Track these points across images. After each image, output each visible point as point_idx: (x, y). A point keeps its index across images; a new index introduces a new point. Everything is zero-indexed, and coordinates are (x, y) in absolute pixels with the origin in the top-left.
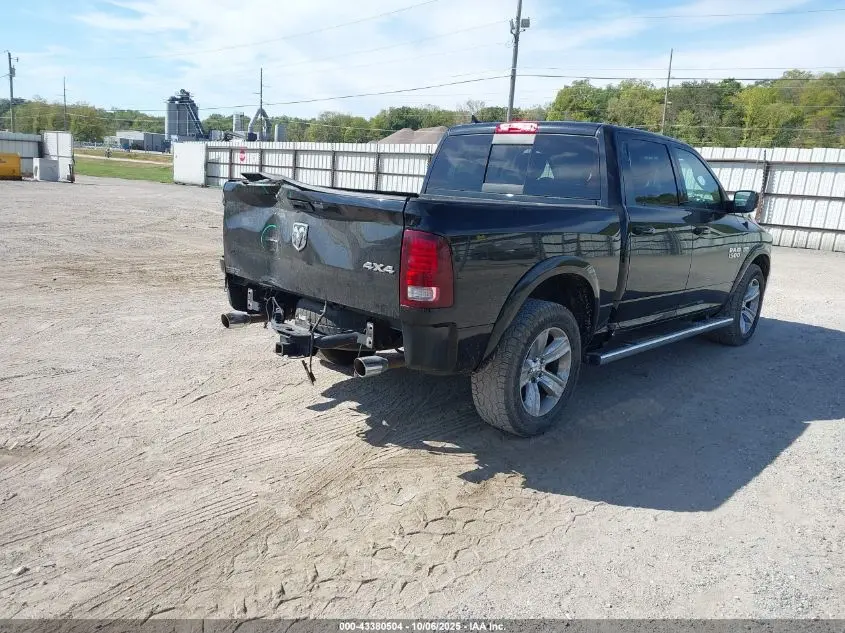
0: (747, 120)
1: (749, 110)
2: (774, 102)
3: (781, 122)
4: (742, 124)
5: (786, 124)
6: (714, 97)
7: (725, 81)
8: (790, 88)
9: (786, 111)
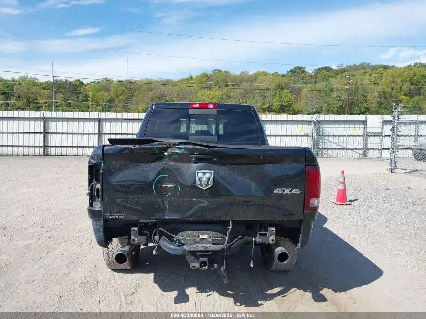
0: (90, 99)
1: (90, 94)
2: (100, 91)
3: (106, 101)
4: (88, 101)
5: (107, 102)
6: (72, 88)
7: (76, 80)
8: (105, 85)
9: (106, 96)
